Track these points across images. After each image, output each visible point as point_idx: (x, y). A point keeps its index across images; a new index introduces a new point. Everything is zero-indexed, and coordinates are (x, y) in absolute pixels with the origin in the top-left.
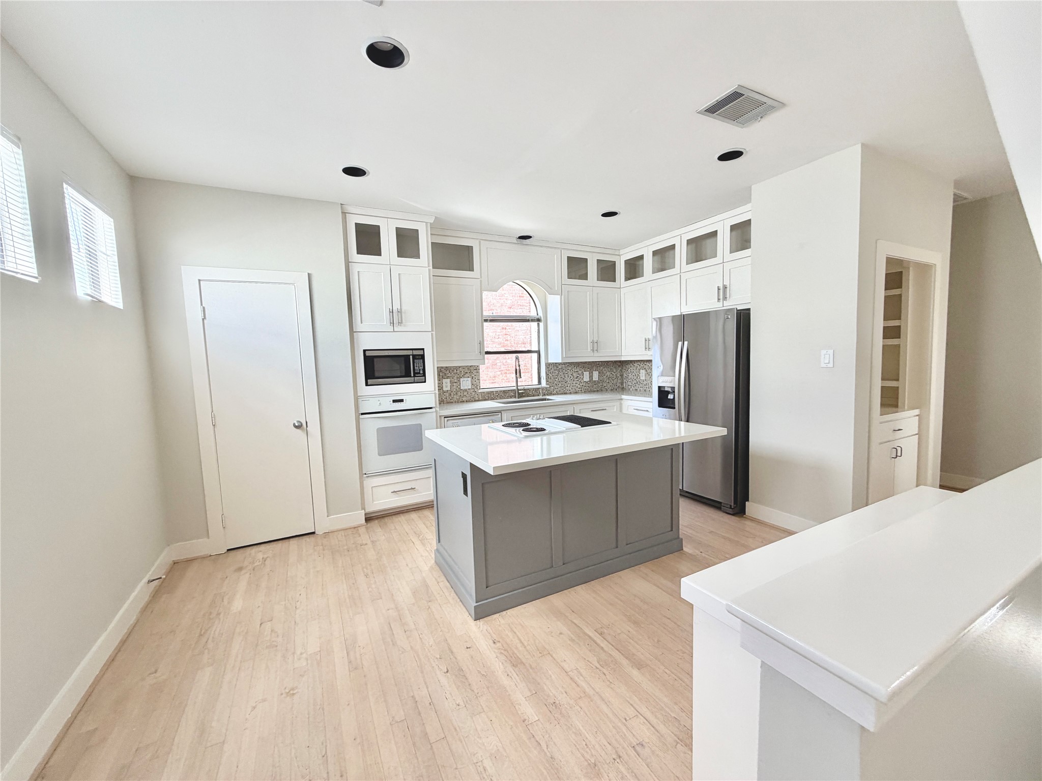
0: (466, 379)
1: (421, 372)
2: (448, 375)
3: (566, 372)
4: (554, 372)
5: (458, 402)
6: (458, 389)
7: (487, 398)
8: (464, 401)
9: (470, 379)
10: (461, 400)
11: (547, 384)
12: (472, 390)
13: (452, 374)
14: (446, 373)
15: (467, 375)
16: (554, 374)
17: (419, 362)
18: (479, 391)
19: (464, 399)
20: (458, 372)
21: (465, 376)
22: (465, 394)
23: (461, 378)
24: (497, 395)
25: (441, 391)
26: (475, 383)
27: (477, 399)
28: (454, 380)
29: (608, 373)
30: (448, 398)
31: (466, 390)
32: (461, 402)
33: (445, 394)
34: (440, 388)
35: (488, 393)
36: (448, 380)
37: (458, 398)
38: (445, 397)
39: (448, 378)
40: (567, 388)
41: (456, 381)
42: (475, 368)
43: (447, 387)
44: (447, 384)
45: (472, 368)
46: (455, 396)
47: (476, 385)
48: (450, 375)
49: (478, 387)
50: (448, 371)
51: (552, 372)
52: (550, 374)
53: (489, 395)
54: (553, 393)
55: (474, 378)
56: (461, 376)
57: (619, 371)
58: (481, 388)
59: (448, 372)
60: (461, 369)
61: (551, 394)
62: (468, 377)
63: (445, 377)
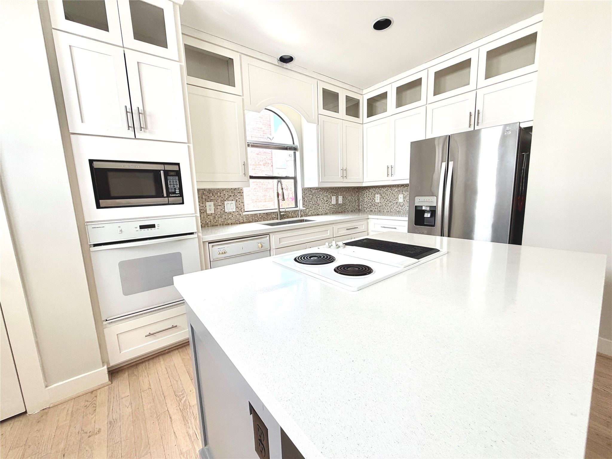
0: (230, 202)
1: (177, 191)
2: (211, 198)
3: (319, 196)
4: (309, 196)
5: (223, 225)
6: (222, 212)
7: (251, 220)
8: (229, 224)
9: (234, 202)
10: (226, 223)
11: (303, 207)
12: (237, 213)
13: (216, 196)
14: (209, 195)
15: (231, 198)
16: (309, 198)
17: (173, 180)
18: (244, 214)
19: (229, 221)
20: (222, 195)
21: (229, 199)
22: (230, 217)
23: (225, 201)
24: (261, 217)
25: (205, 214)
26: (239, 206)
27: (242, 221)
28: (218, 203)
29: (349, 198)
30: (212, 221)
31: (230, 213)
32: (226, 224)
33: (209, 217)
34: (203, 211)
35: (252, 215)
36: (212, 203)
37: (223, 220)
38: (209, 220)
39: (211, 200)
40: (319, 210)
41: (220, 204)
42: (239, 191)
43: (210, 209)
44: (210, 208)
45: (235, 191)
46: (220, 219)
47: (240, 208)
48: (213, 198)
49: (243, 210)
50: (211, 193)
51: (307, 196)
52: (305, 198)
53: (254, 218)
54: (309, 214)
55: (238, 201)
56: (225, 199)
57: (357, 196)
58: (245, 211)
59: (211, 195)
60: (224, 192)
61: (307, 215)
62: (232, 200)
63: (209, 200)
